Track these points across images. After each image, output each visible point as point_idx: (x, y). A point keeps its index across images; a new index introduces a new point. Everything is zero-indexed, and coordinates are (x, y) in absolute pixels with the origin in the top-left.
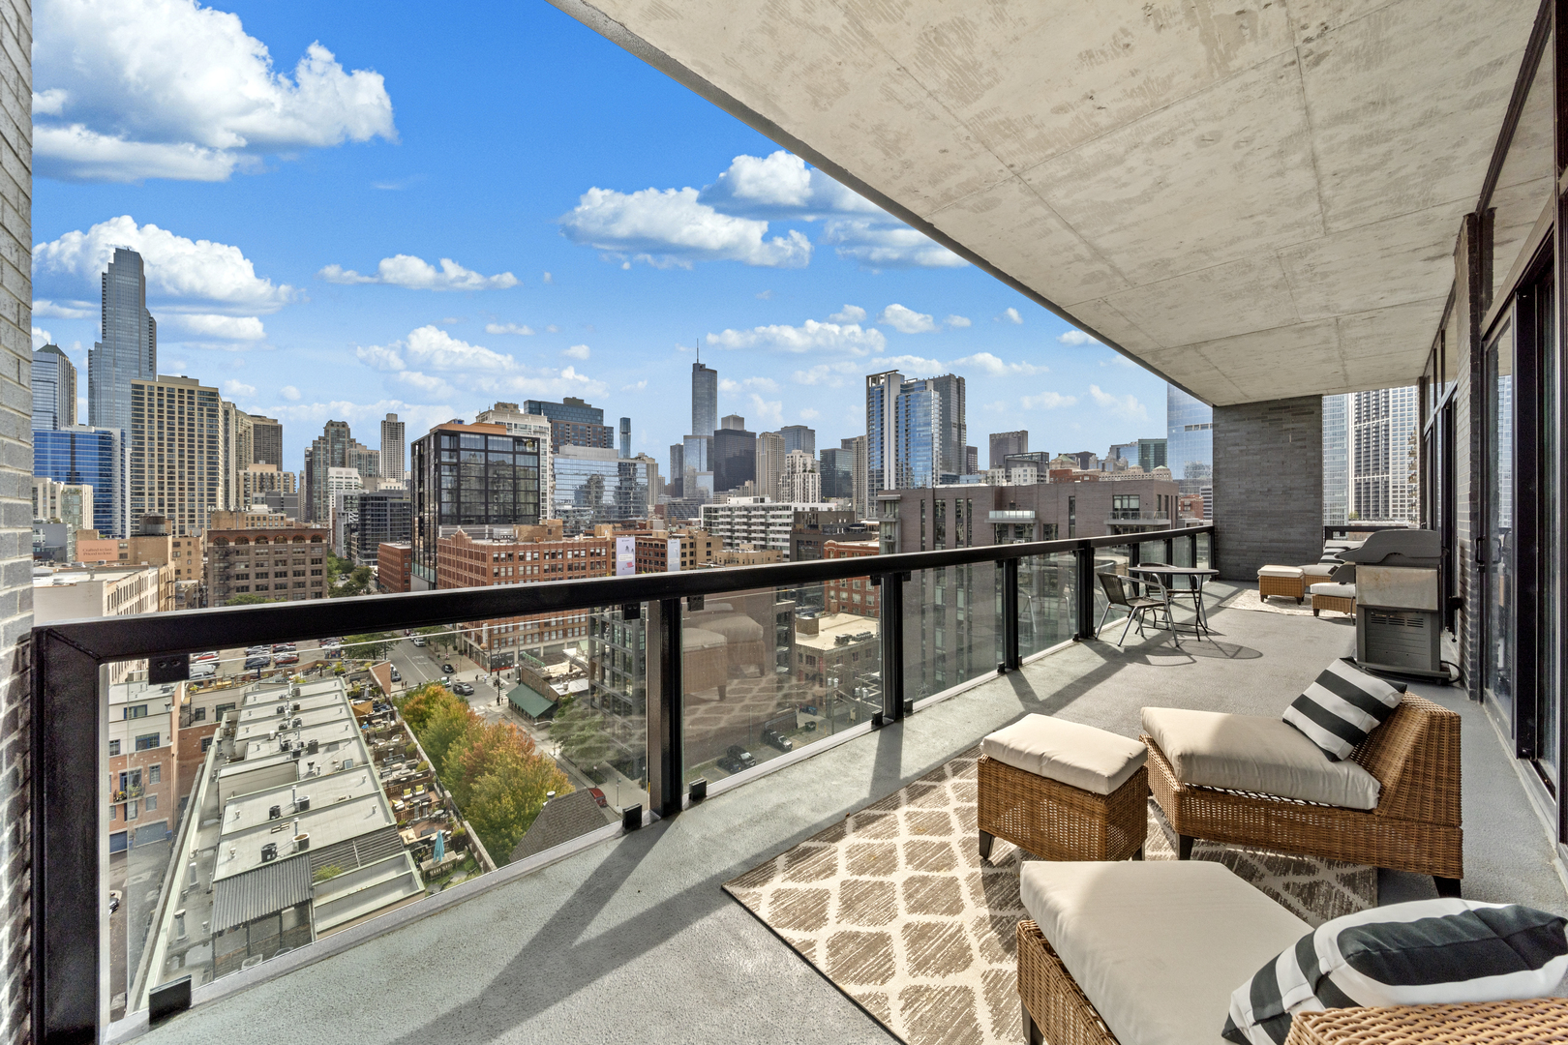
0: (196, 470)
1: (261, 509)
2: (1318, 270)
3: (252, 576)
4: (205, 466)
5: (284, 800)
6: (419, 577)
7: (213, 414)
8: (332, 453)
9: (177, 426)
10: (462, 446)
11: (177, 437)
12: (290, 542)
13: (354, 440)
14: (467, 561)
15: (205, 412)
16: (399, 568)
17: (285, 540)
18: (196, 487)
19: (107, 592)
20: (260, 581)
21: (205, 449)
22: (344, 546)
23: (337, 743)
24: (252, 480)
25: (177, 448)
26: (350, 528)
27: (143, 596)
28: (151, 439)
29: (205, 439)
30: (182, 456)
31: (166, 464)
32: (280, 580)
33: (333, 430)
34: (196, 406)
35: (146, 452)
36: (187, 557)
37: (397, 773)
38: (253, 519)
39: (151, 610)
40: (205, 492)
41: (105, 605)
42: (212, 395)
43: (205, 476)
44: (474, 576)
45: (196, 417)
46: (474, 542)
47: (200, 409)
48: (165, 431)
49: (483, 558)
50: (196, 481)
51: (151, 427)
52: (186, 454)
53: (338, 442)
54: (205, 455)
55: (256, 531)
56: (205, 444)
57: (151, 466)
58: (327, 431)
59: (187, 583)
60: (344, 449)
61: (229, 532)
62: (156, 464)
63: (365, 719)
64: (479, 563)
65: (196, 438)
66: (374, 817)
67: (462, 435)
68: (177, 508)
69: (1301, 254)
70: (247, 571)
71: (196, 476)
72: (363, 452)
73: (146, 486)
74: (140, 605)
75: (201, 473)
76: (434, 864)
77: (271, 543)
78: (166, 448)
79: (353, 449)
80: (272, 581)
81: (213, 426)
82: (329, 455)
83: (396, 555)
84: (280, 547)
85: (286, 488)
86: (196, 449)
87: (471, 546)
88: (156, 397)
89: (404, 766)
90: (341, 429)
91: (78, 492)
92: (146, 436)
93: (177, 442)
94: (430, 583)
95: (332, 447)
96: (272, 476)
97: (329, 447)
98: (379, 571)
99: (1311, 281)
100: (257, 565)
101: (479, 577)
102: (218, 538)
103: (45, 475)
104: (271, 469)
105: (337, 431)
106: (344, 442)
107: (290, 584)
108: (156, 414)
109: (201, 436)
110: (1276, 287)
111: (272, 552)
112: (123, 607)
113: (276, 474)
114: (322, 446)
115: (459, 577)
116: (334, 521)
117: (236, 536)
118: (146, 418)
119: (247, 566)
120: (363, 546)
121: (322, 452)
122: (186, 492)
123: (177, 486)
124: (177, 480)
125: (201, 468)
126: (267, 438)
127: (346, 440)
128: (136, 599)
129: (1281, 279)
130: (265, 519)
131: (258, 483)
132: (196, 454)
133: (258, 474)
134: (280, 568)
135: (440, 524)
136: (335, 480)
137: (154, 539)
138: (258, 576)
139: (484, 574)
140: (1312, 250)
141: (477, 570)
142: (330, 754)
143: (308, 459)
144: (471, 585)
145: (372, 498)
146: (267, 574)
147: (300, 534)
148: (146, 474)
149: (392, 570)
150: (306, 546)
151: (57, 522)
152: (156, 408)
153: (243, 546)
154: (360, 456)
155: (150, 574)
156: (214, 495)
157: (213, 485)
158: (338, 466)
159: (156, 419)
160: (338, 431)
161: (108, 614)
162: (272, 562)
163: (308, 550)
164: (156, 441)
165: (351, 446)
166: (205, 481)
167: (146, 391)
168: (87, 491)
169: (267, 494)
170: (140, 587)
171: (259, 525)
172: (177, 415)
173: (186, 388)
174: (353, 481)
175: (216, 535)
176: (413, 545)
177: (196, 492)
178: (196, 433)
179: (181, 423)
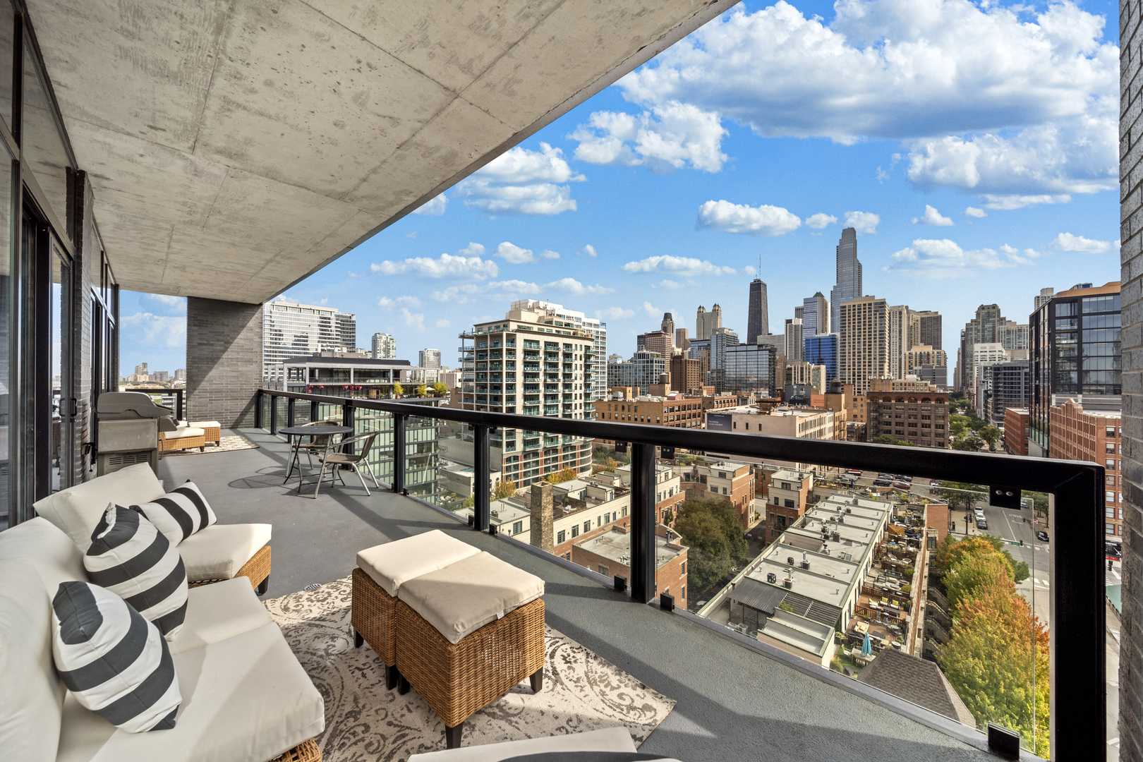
0: (873, 354)
1: (912, 378)
2: (186, 209)
3: (893, 424)
4: (878, 350)
5: (798, 558)
6: (1035, 443)
7: (882, 317)
8: (983, 331)
9: (862, 327)
10: (1085, 310)
11: (862, 334)
12: (919, 402)
13: (1005, 318)
14: (1076, 432)
15: (878, 316)
16: (1019, 432)
17: (916, 400)
18: (872, 364)
19: (798, 422)
20: (898, 428)
21: (878, 340)
22: (983, 408)
23: (851, 541)
24: (914, 357)
25: (862, 340)
26: (987, 396)
27: (822, 427)
28: (849, 336)
29: (878, 333)
30: (864, 345)
31: (856, 351)
32: (912, 429)
33: (983, 313)
34: (873, 313)
35: (847, 345)
36: (860, 408)
37: (889, 584)
38: (905, 385)
39: (828, 437)
40: (878, 367)
41: (797, 429)
42: (882, 304)
43: (878, 357)
44: (1083, 449)
45: (873, 320)
46: (1085, 413)
47: (875, 314)
48: (856, 331)
49: (1092, 431)
50: (873, 360)
51: (849, 330)
52: (867, 344)
53: (989, 321)
54: (878, 343)
55: (909, 393)
56: (878, 336)
57: (849, 353)
58: (978, 314)
59: (858, 424)
60: (994, 328)
61: (881, 393)
62: (852, 351)
63: (894, 538)
64: (1088, 436)
65: (873, 333)
66: (835, 596)
67: (1084, 300)
68: (862, 377)
69: (191, 223)
70: (890, 420)
71: (873, 357)
72: (1013, 328)
73: (847, 364)
74: (821, 432)
75: (875, 355)
76: (861, 655)
77: (906, 402)
78: (856, 341)
79: (1003, 326)
80: (906, 429)
81: (882, 324)
82: (980, 334)
83: (1017, 419)
84: (912, 405)
85: (939, 362)
86: (873, 340)
87: (1080, 416)
88: (852, 311)
89: (898, 582)
90: (991, 311)
91: (819, 369)
92: (847, 335)
93: (862, 337)
94: (1043, 450)
95: (983, 326)
96: (928, 354)
97: (980, 327)
98: (1005, 433)
99: (195, 205)
100: (897, 417)
101: (1088, 451)
102: (873, 396)
103: (808, 360)
104: (929, 349)
105: (989, 314)
106: (994, 322)
107: (919, 433)
108: (852, 321)
109: (875, 331)
110: (219, 212)
111: (906, 408)
112: (809, 431)
113: (931, 353)
114: (974, 327)
115: (1068, 448)
116: (977, 388)
117: (883, 396)
118: (847, 325)
119: (890, 417)
120: (996, 410)
121: (974, 332)
122: (867, 367)
123: (862, 364)
124: (862, 361)
125: (875, 352)
126: (930, 327)
127: (996, 319)
128: (817, 429)
129: (212, 215)
130: (913, 385)
131: (918, 360)
132: (873, 343)
133: (918, 353)
134: (912, 420)
135: (1054, 392)
136: (979, 354)
137: (835, 396)
138: (897, 424)
139: (1093, 448)
140: (184, 222)
141: (1086, 443)
142: (845, 546)
143: (963, 338)
144: (1080, 458)
145: (1005, 368)
146: (903, 423)
147: (927, 396)
148: (847, 358)
149: (1014, 433)
150: (931, 406)
151: (810, 384)
152: (852, 318)
153: (887, 403)
154: (1009, 332)
155: (828, 415)
156: (883, 369)
157: (882, 362)
158: (988, 342)
159: (852, 324)
160: (988, 312)
161: (799, 435)
162: (906, 415)
163: (933, 408)
164: (852, 338)
165: (1002, 324)
166: (878, 360)
167: (847, 309)
168: (823, 367)
169: (924, 367)
170: (821, 422)
171: (910, 389)
172: (862, 320)
173: (867, 303)
174: (997, 354)
175: (871, 395)
176: (1031, 412)
177: (872, 367)
178: (873, 330)
179: (864, 325)
